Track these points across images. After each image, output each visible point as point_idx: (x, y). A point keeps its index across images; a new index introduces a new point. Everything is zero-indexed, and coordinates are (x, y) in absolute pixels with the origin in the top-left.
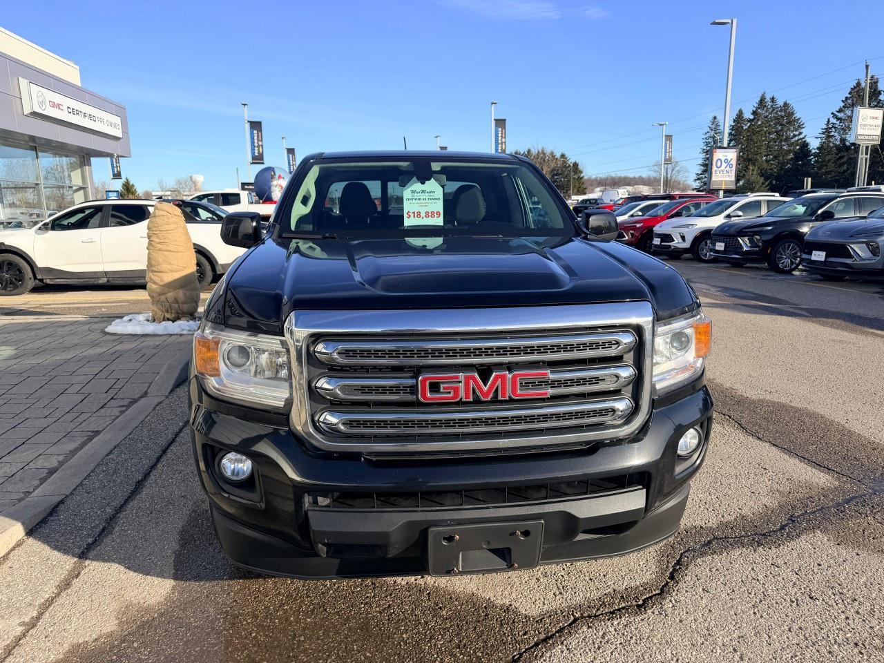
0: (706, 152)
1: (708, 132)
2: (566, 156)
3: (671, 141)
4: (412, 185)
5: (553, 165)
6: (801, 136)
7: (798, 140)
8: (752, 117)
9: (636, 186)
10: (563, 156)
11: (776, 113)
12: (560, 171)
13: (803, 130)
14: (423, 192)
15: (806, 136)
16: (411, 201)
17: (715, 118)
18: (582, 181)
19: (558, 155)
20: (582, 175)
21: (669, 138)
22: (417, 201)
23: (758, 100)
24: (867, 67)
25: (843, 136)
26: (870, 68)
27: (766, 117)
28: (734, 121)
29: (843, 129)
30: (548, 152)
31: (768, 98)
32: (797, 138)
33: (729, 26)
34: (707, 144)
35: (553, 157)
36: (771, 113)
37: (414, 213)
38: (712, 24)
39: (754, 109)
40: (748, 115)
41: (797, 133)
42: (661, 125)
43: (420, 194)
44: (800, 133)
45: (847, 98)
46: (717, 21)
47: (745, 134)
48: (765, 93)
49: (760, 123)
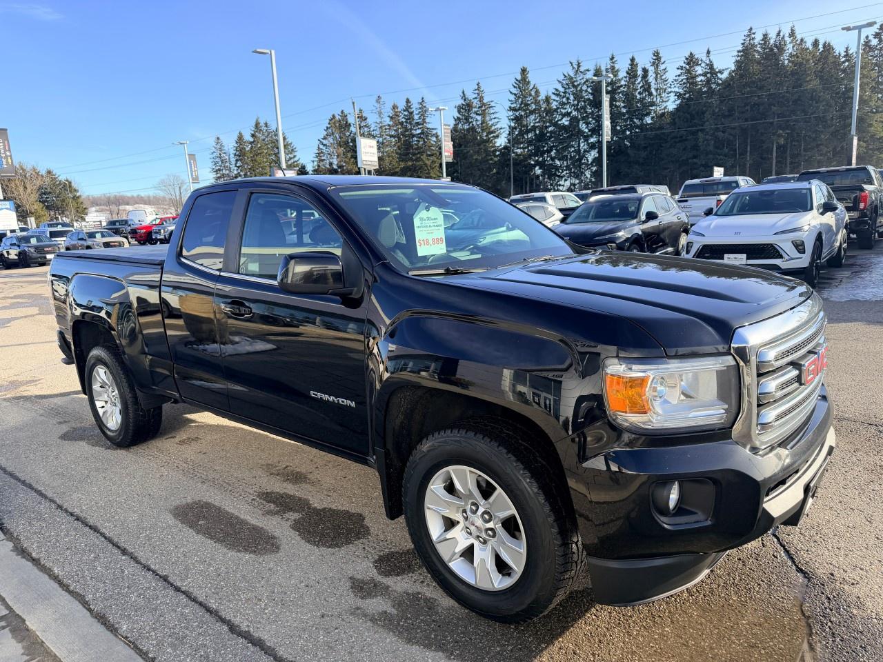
0: (217, 171)
1: (214, 152)
2: (54, 173)
3: (195, 160)
4: (420, 212)
5: (38, 183)
6: (296, 159)
7: (294, 162)
8: (252, 140)
9: (136, 206)
10: (49, 172)
11: (271, 137)
12: (49, 190)
13: (295, 154)
14: (429, 219)
15: (299, 159)
16: (421, 229)
17: (218, 138)
18: (80, 200)
19: (43, 172)
20: (78, 194)
21: (192, 156)
22: (426, 229)
23: (254, 124)
24: (353, 103)
25: (331, 160)
26: (355, 104)
27: (264, 140)
28: (237, 143)
29: (329, 154)
30: (28, 167)
31: (262, 124)
32: (292, 161)
33: (268, 56)
34: (216, 163)
35: (38, 174)
36: (267, 137)
37: (423, 240)
38: (253, 52)
39: (253, 132)
40: (248, 137)
41: (292, 156)
42: (181, 144)
43: (427, 222)
44: (295, 156)
45: (327, 128)
46: (258, 50)
47: (248, 155)
48: (258, 118)
49: (259, 146)
